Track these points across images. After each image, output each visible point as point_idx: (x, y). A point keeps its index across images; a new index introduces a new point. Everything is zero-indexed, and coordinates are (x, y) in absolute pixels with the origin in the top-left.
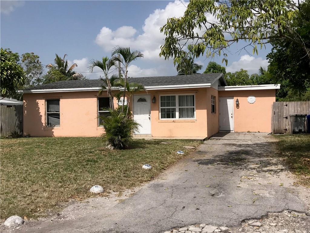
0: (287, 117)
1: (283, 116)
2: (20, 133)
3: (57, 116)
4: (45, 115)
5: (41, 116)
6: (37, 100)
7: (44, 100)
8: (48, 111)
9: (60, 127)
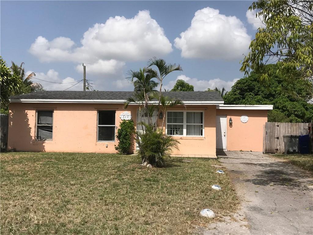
0: (278, 137)
1: (274, 136)
2: (3, 147)
3: (49, 129)
4: (35, 127)
5: (31, 128)
6: (26, 111)
7: (35, 111)
8: (38, 124)
9: (52, 140)
